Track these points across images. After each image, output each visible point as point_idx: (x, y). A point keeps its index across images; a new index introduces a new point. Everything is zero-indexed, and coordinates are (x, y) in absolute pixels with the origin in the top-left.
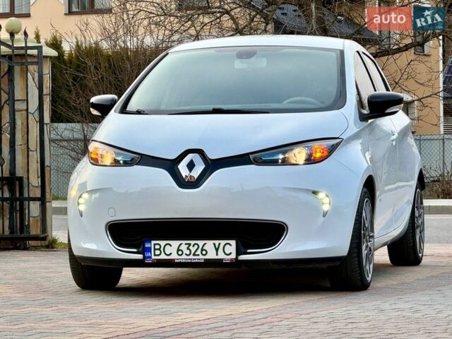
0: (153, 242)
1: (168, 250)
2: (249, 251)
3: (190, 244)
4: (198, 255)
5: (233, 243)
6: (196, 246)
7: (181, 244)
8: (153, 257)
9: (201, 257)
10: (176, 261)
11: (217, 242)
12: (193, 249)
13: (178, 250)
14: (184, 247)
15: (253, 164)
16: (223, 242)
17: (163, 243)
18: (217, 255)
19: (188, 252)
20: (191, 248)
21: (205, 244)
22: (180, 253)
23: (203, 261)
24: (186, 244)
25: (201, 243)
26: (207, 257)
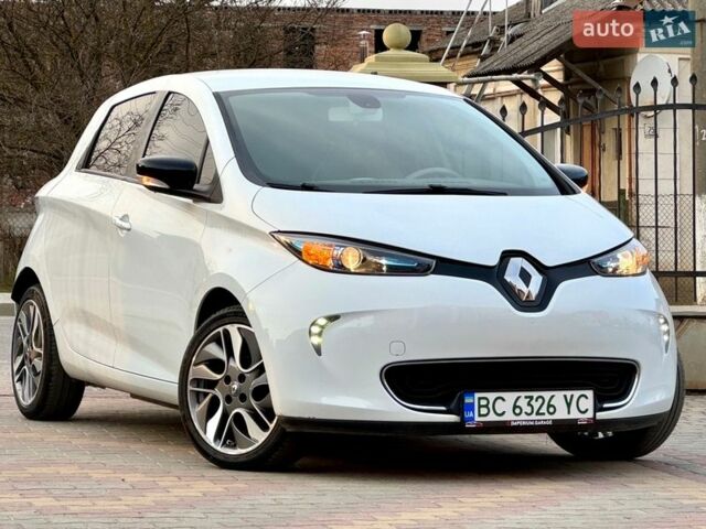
0: (477, 395)
1: (500, 407)
3: (531, 398)
4: (543, 414)
5: (590, 393)
6: (540, 401)
7: (519, 397)
8: (477, 419)
9: (547, 416)
10: (513, 424)
11: (569, 393)
12: (536, 405)
13: (515, 407)
14: (523, 403)
16: (577, 393)
17: (492, 396)
18: (569, 413)
19: (529, 410)
20: (533, 402)
21: (553, 396)
22: (517, 411)
23: (550, 423)
24: (526, 397)
25: (547, 395)
26: (555, 417)
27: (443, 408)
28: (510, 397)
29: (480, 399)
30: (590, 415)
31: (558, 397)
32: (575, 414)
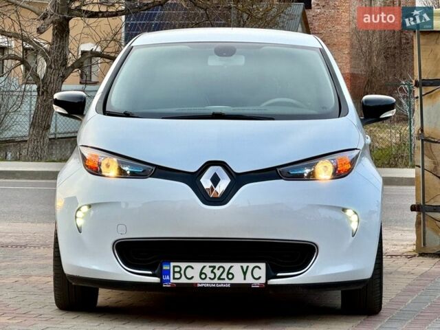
0: (172, 264)
2: (279, 274)
3: (214, 267)
4: (224, 279)
5: (263, 266)
6: (221, 270)
7: (204, 267)
8: (172, 281)
9: (227, 281)
10: (199, 285)
11: (245, 265)
12: (218, 273)
13: (201, 273)
14: (207, 271)
15: (281, 178)
16: (252, 265)
17: (183, 265)
18: (245, 279)
19: (212, 276)
20: (215, 271)
21: (231, 267)
22: (203, 276)
23: (229, 286)
24: (210, 267)
25: (227, 265)
27: (150, 272)
28: (198, 266)
29: (174, 267)
30: (263, 281)
31: (236, 268)
32: (249, 280)
